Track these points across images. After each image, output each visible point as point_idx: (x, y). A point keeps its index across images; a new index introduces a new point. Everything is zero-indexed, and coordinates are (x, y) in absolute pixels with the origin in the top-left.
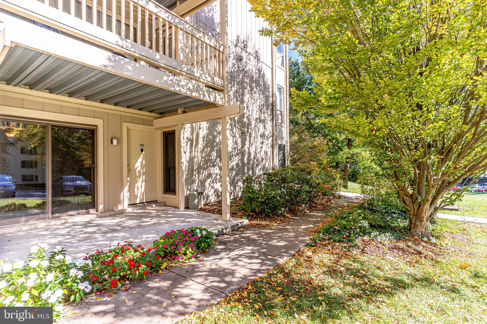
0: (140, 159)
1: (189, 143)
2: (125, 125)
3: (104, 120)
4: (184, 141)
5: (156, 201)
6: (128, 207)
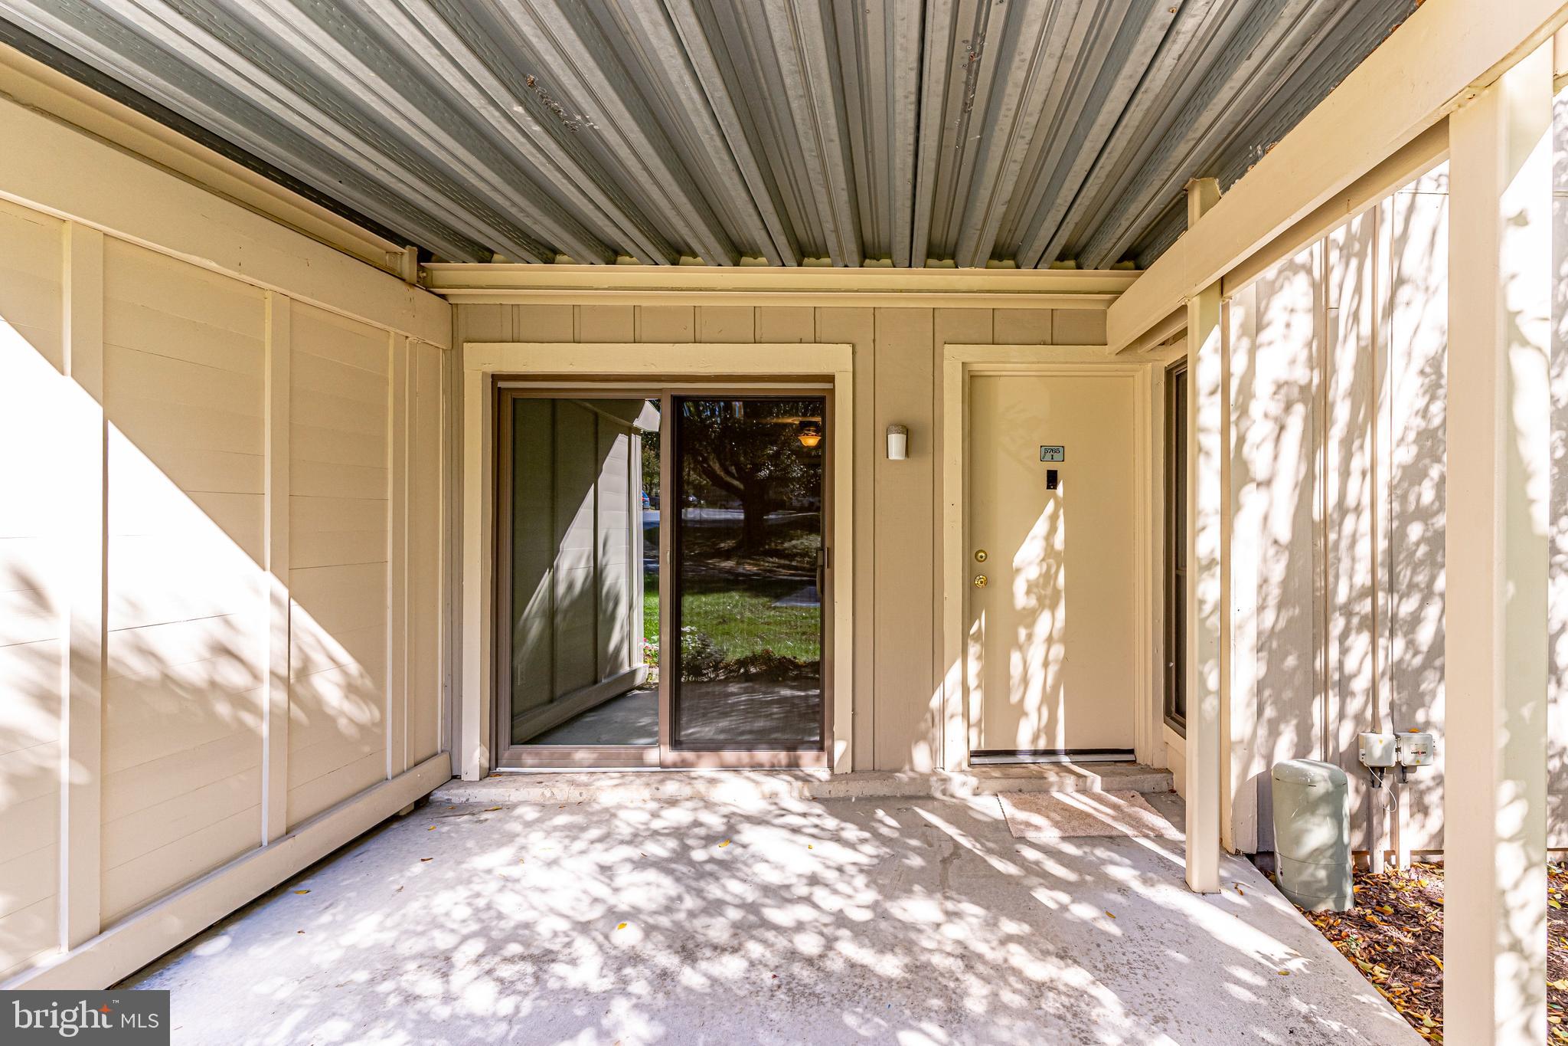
0: (1041, 526)
2: (954, 357)
3: (858, 348)
4: (1256, 409)
5: (1131, 752)
6: (965, 766)
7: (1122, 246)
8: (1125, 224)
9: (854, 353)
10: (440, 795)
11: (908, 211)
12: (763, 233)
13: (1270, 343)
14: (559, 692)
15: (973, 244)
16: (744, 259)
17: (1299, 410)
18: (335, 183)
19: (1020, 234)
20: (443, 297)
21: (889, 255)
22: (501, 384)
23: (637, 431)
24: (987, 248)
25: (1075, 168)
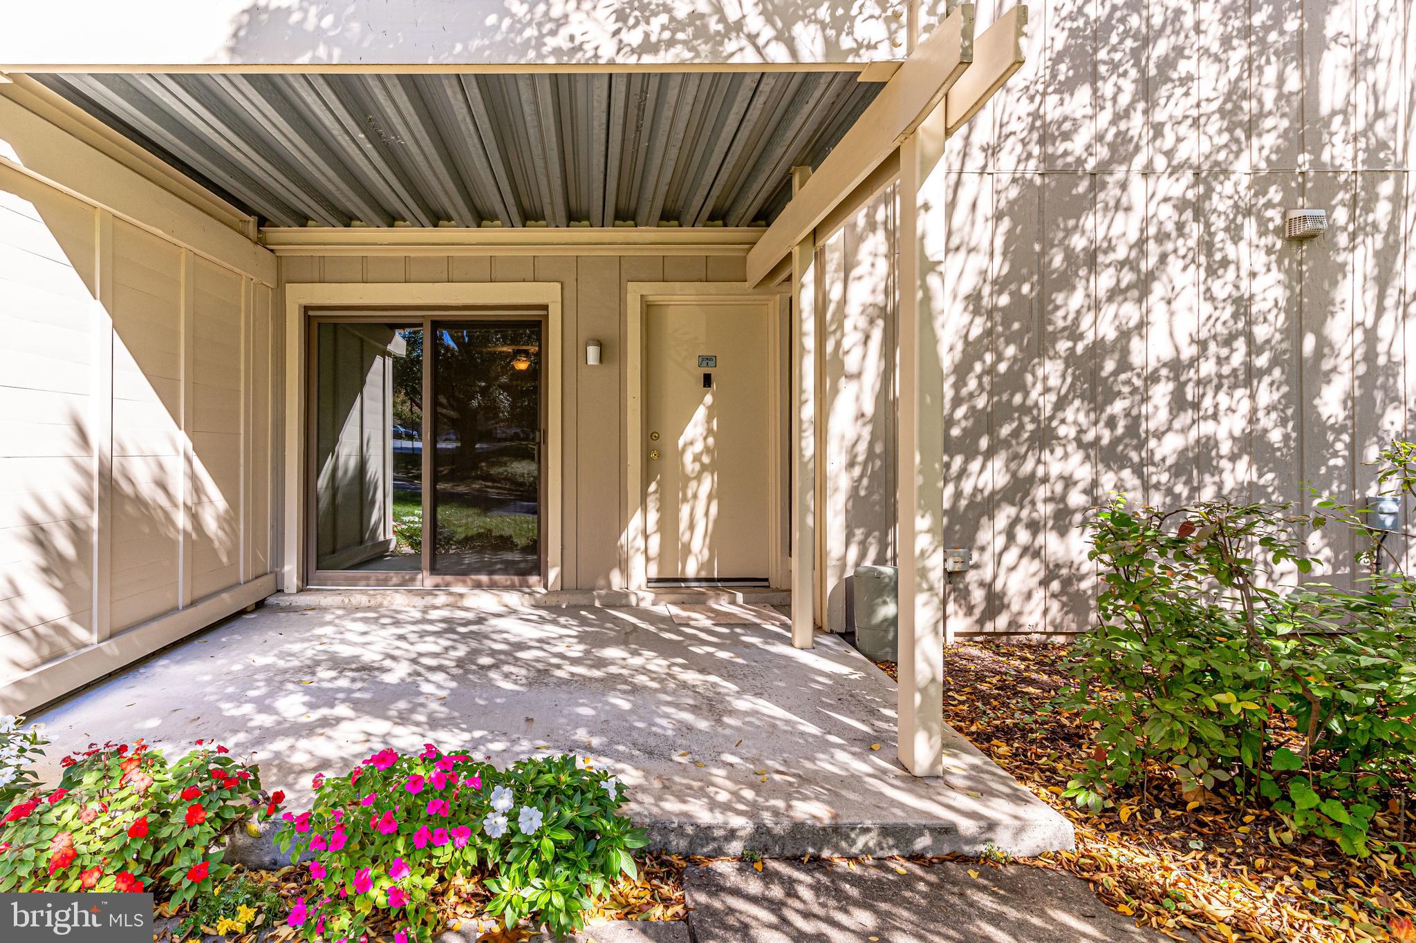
0: (701, 413)
1: (877, 335)
2: (635, 292)
3: (566, 286)
4: (848, 325)
5: (766, 580)
6: (644, 587)
7: (753, 211)
8: (751, 197)
9: (562, 288)
10: (272, 600)
11: (601, 191)
12: (502, 206)
13: (860, 278)
14: (338, 547)
15: (647, 210)
16: (484, 222)
17: (880, 323)
18: (227, 178)
19: (680, 203)
20: (272, 251)
21: (588, 218)
22: (311, 313)
23: (389, 354)
24: (657, 213)
25: (711, 163)
